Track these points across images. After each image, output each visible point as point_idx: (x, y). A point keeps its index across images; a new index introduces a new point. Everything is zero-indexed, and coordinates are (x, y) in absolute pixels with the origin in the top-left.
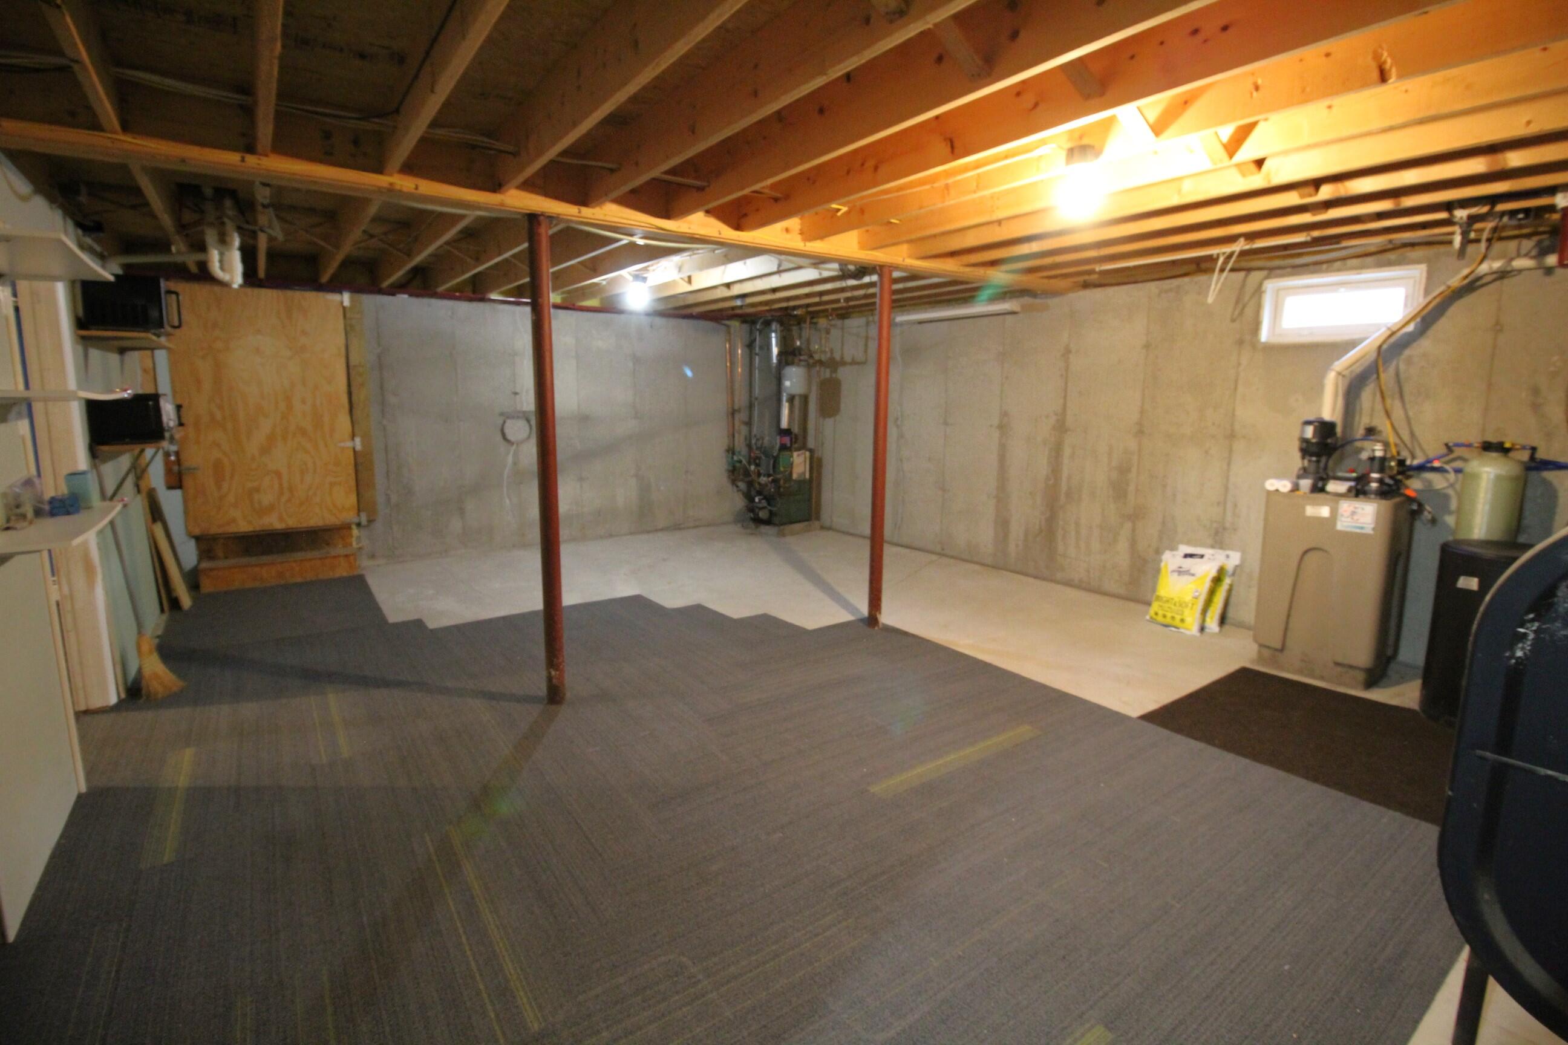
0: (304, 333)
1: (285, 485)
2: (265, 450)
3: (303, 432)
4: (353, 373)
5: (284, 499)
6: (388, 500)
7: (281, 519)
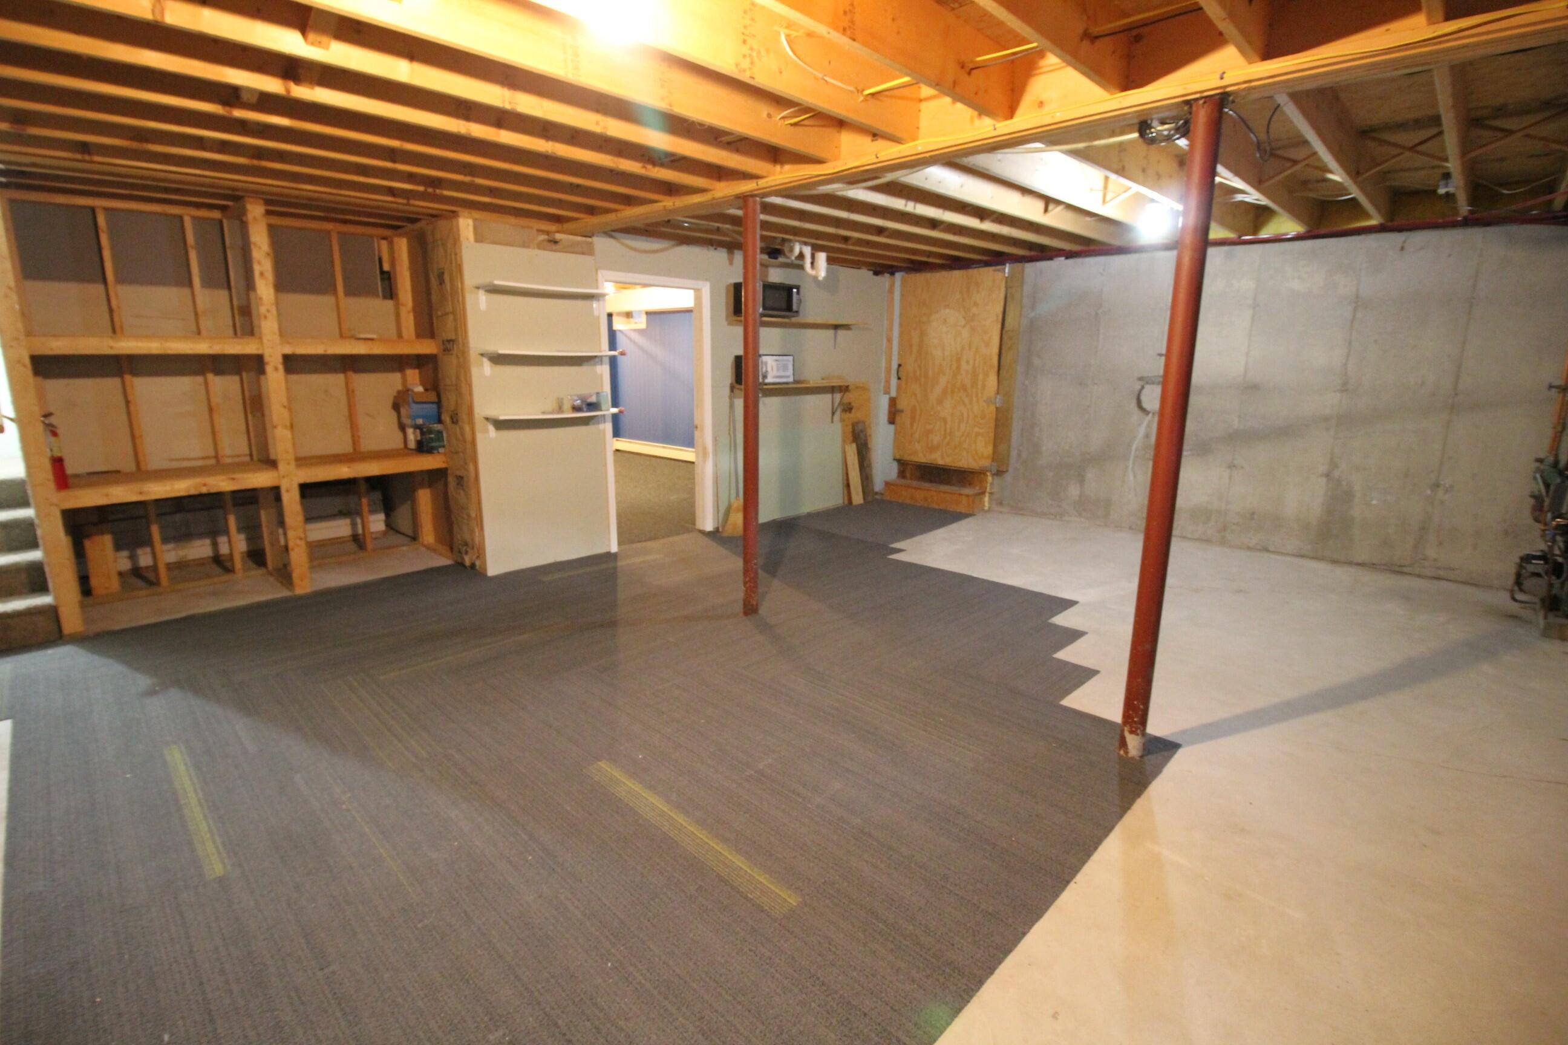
0: (976, 304)
1: (948, 431)
2: (940, 401)
3: (964, 387)
4: (1005, 337)
5: (947, 440)
6: (1019, 455)
7: (943, 457)
